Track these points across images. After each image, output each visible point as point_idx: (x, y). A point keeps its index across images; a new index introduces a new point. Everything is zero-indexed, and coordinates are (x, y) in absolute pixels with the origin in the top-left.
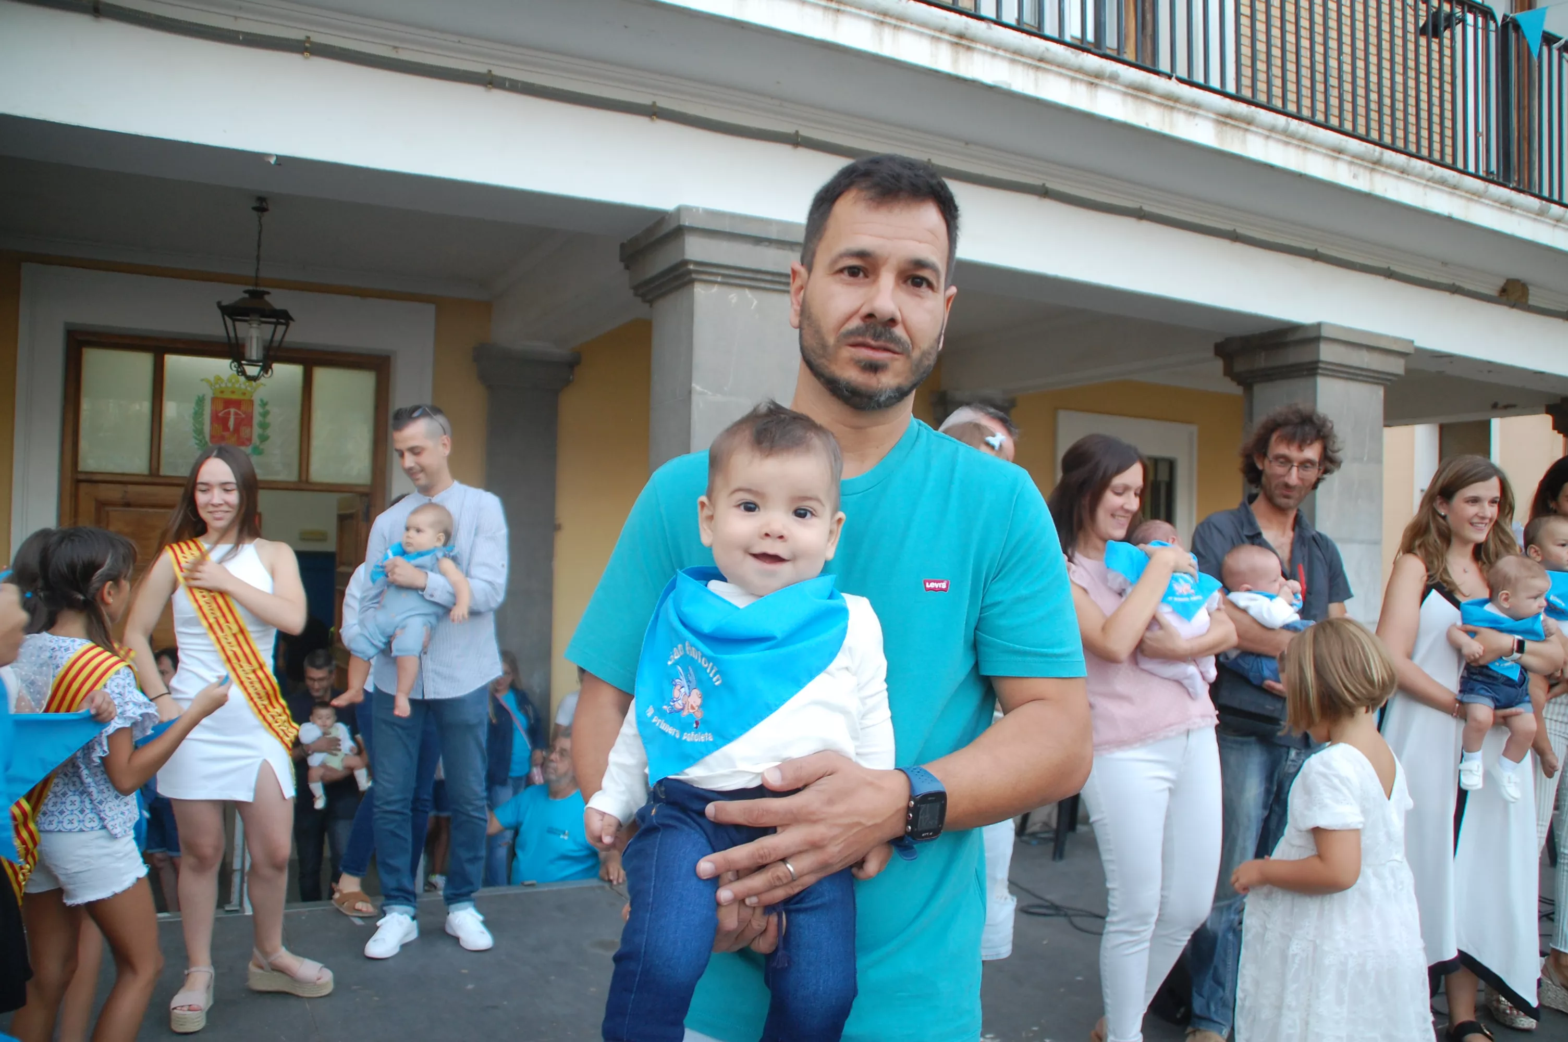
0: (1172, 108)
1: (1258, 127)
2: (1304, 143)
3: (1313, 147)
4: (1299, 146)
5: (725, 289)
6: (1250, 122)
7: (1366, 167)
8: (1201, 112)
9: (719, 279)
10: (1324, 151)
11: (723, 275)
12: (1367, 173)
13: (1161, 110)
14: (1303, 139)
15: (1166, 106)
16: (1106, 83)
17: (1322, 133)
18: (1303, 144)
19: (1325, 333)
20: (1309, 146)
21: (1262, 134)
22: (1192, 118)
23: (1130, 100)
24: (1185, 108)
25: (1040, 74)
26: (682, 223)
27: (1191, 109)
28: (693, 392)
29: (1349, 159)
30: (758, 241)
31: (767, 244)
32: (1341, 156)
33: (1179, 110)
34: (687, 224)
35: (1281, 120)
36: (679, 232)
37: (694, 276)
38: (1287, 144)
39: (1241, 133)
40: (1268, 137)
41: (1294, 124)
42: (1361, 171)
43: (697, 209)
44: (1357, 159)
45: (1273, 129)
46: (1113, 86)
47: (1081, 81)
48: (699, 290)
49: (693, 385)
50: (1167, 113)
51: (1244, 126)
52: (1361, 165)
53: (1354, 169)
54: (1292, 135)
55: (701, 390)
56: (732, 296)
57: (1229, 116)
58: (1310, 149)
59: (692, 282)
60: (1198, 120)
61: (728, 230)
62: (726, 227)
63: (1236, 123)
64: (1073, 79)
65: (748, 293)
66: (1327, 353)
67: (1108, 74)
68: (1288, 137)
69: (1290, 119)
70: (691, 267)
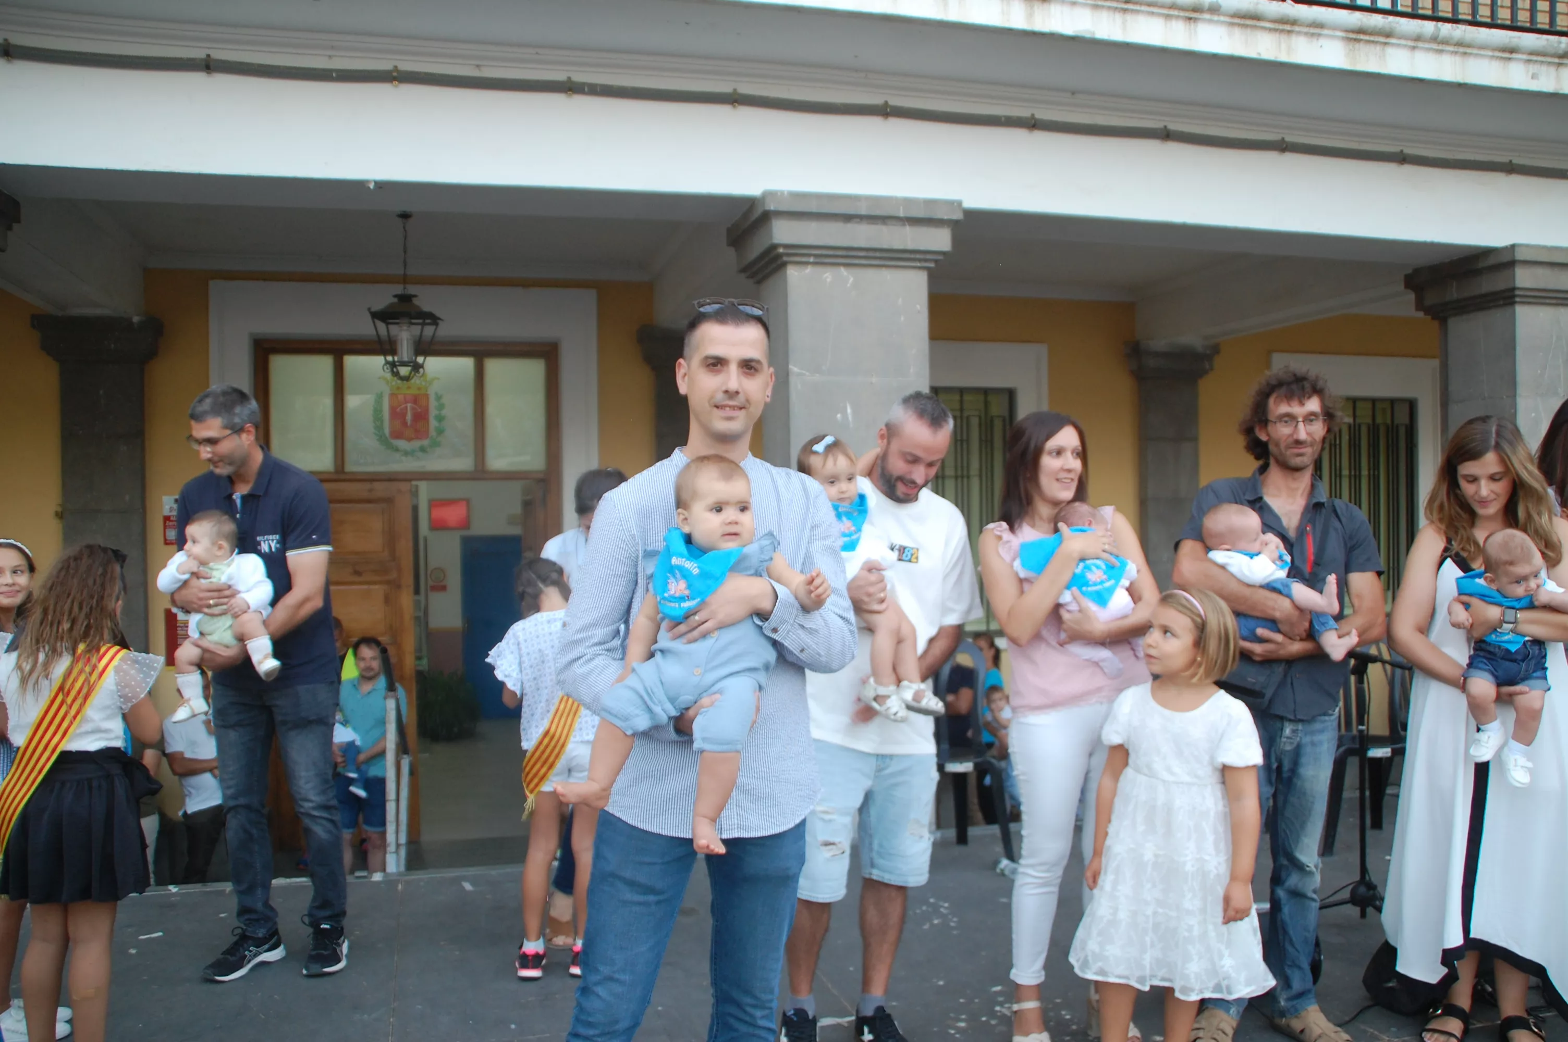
0: (1289, 32)
1: (1400, 38)
2: (1463, 48)
3: (1475, 51)
4: (1456, 53)
5: (819, 269)
6: (1388, 34)
7: (1549, 63)
8: (1325, 32)
9: (812, 259)
10: (1490, 53)
11: (815, 256)
12: (1552, 70)
13: (1277, 35)
14: (1459, 44)
15: (1282, 31)
16: (1207, 16)
17: (1483, 34)
18: (1461, 50)
19: (1519, 256)
20: (1469, 50)
21: (1405, 46)
22: (1315, 40)
23: (1237, 31)
24: (1306, 30)
25: (1129, 17)
26: (767, 208)
27: (1312, 30)
28: (790, 374)
29: (1525, 57)
30: (848, 218)
31: (858, 220)
32: (1514, 56)
33: (1299, 33)
34: (772, 208)
35: (1429, 27)
36: (766, 217)
37: (785, 259)
38: (1441, 52)
39: (1378, 48)
40: (1414, 48)
41: (1446, 29)
42: (1544, 68)
43: (782, 192)
44: (1536, 55)
45: (1418, 38)
46: (1216, 18)
47: (1178, 17)
48: (793, 274)
49: (791, 367)
50: (1284, 37)
51: (1382, 39)
52: (1542, 62)
53: (1533, 68)
54: (1445, 42)
55: (799, 371)
56: (826, 275)
57: (1361, 31)
58: (1471, 54)
59: (784, 265)
60: (1322, 41)
61: (814, 210)
62: (813, 208)
63: (1372, 38)
64: (1168, 17)
65: (843, 271)
66: (1524, 278)
67: (1207, 6)
68: (1439, 44)
69: (1440, 24)
70: (781, 250)
